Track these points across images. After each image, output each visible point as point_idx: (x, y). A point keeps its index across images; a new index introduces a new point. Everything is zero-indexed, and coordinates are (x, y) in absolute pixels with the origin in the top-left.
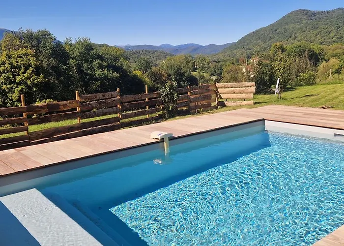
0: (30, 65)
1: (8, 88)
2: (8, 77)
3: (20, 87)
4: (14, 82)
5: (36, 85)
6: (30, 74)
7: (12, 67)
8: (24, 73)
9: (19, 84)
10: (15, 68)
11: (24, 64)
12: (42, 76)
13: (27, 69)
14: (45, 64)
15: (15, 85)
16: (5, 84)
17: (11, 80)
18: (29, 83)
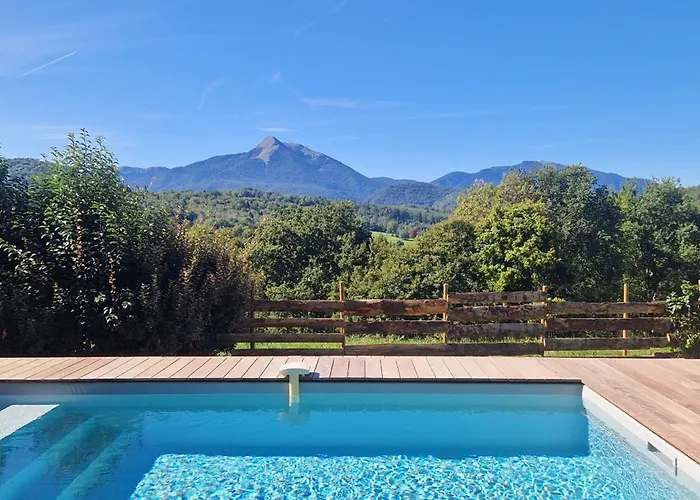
0: (533, 231)
1: (489, 270)
2: (493, 252)
3: (509, 270)
4: (501, 261)
5: (539, 269)
6: (530, 248)
7: (503, 232)
8: (520, 245)
9: (509, 264)
10: (507, 235)
11: (522, 229)
12: (552, 251)
13: (526, 237)
14: (565, 231)
15: (503, 267)
16: (487, 263)
17: (497, 256)
18: (526, 264)
